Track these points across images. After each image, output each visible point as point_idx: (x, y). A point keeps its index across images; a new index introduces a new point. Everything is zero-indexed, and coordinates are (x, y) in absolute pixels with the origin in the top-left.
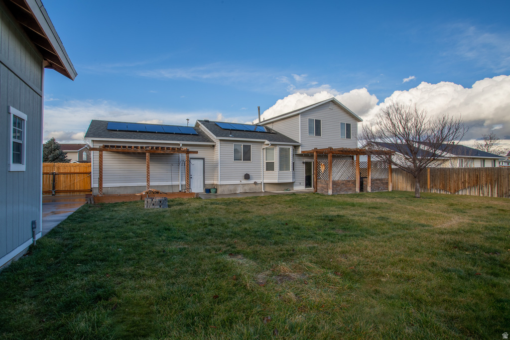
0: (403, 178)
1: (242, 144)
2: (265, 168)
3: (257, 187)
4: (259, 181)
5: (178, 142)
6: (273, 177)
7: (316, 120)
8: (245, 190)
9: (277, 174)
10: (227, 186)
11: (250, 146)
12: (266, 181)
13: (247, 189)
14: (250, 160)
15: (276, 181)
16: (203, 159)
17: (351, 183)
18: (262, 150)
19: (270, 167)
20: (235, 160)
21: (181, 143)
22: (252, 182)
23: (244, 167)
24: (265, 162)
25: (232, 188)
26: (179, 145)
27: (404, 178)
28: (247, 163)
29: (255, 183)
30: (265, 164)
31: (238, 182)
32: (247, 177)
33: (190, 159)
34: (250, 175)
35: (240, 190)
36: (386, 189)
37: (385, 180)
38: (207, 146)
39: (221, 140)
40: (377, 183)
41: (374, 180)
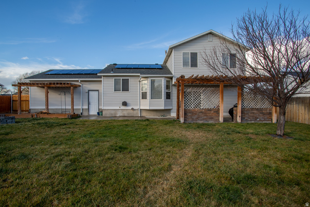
1: (121, 78)
2: (141, 97)
3: (135, 112)
4: (135, 108)
5: (77, 79)
6: (146, 105)
7: (191, 53)
8: (124, 114)
9: (149, 102)
10: (108, 111)
11: (128, 79)
12: (142, 108)
13: (125, 113)
14: (128, 91)
15: (148, 108)
16: (98, 91)
18: (139, 83)
19: (144, 96)
20: (115, 91)
21: (80, 80)
22: (130, 108)
23: (123, 96)
24: (141, 91)
25: (113, 112)
26: (78, 81)
28: (125, 93)
29: (132, 109)
30: (141, 94)
31: (118, 108)
32: (125, 104)
33: (89, 91)
34: (127, 102)
35: (119, 114)
36: (268, 120)
37: (267, 110)
38: (101, 81)
39: (104, 76)
40: (253, 113)
41: (248, 110)
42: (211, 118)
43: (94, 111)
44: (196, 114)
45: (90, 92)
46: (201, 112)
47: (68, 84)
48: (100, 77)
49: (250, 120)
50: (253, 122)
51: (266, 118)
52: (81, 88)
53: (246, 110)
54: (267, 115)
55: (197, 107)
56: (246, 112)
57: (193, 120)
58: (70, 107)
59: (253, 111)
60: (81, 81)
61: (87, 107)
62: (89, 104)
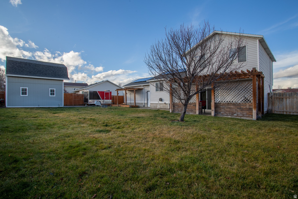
1: (159, 82)
3: (167, 105)
8: (161, 107)
10: (153, 104)
11: (163, 83)
14: (163, 91)
20: (156, 91)
23: (160, 94)
25: (155, 105)
26: (141, 86)
28: (161, 92)
29: (165, 103)
31: (157, 102)
32: (161, 100)
33: (147, 91)
34: (163, 99)
35: (158, 107)
36: (248, 116)
37: (246, 105)
38: (149, 85)
39: (151, 82)
40: (230, 108)
41: (224, 105)
48: (149, 82)
49: (226, 114)
50: (230, 117)
51: (244, 114)
52: (144, 90)
53: (221, 105)
54: (246, 110)
56: (221, 107)
59: (229, 106)
60: (143, 86)
61: (146, 102)
62: (147, 100)
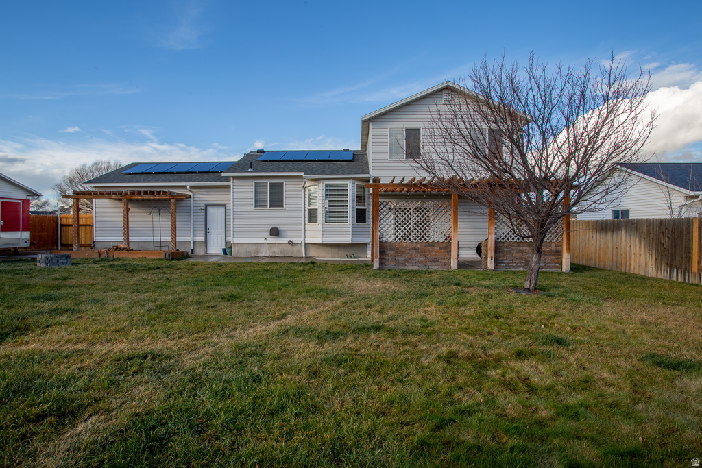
0: (640, 243)
1: (269, 182)
2: (307, 219)
3: (295, 248)
4: (295, 240)
5: (183, 184)
6: (315, 234)
7: (406, 129)
8: (274, 252)
9: (321, 229)
10: (244, 245)
11: (282, 183)
12: (309, 240)
13: (277, 251)
14: (282, 206)
15: (319, 241)
16: (224, 206)
17: (437, 248)
18: (303, 190)
19: (312, 216)
20: (256, 206)
21: (189, 184)
22: (285, 240)
23: (272, 216)
24: (307, 208)
25: (252, 248)
26: (185, 187)
27: (643, 244)
28: (277, 210)
29: (290, 243)
30: (307, 212)
31: (261, 240)
32: (275, 232)
33: (206, 206)
34: (280, 229)
35: (264, 252)
36: (553, 265)
37: (550, 246)
38: (228, 187)
39: (234, 177)
40: (522, 251)
41: (510, 245)
42: (435, 261)
43: (216, 247)
44: (403, 252)
45: (209, 209)
46: (414, 249)
47: (165, 193)
48: (228, 179)
49: (515, 265)
50: (521, 269)
51: (548, 262)
52: (192, 200)
53: (505, 244)
54: (550, 255)
55: (405, 239)
56: (505, 249)
57: (398, 263)
58: (169, 239)
59: (521, 248)
60: (190, 187)
61: (202, 239)
62: (207, 232)
